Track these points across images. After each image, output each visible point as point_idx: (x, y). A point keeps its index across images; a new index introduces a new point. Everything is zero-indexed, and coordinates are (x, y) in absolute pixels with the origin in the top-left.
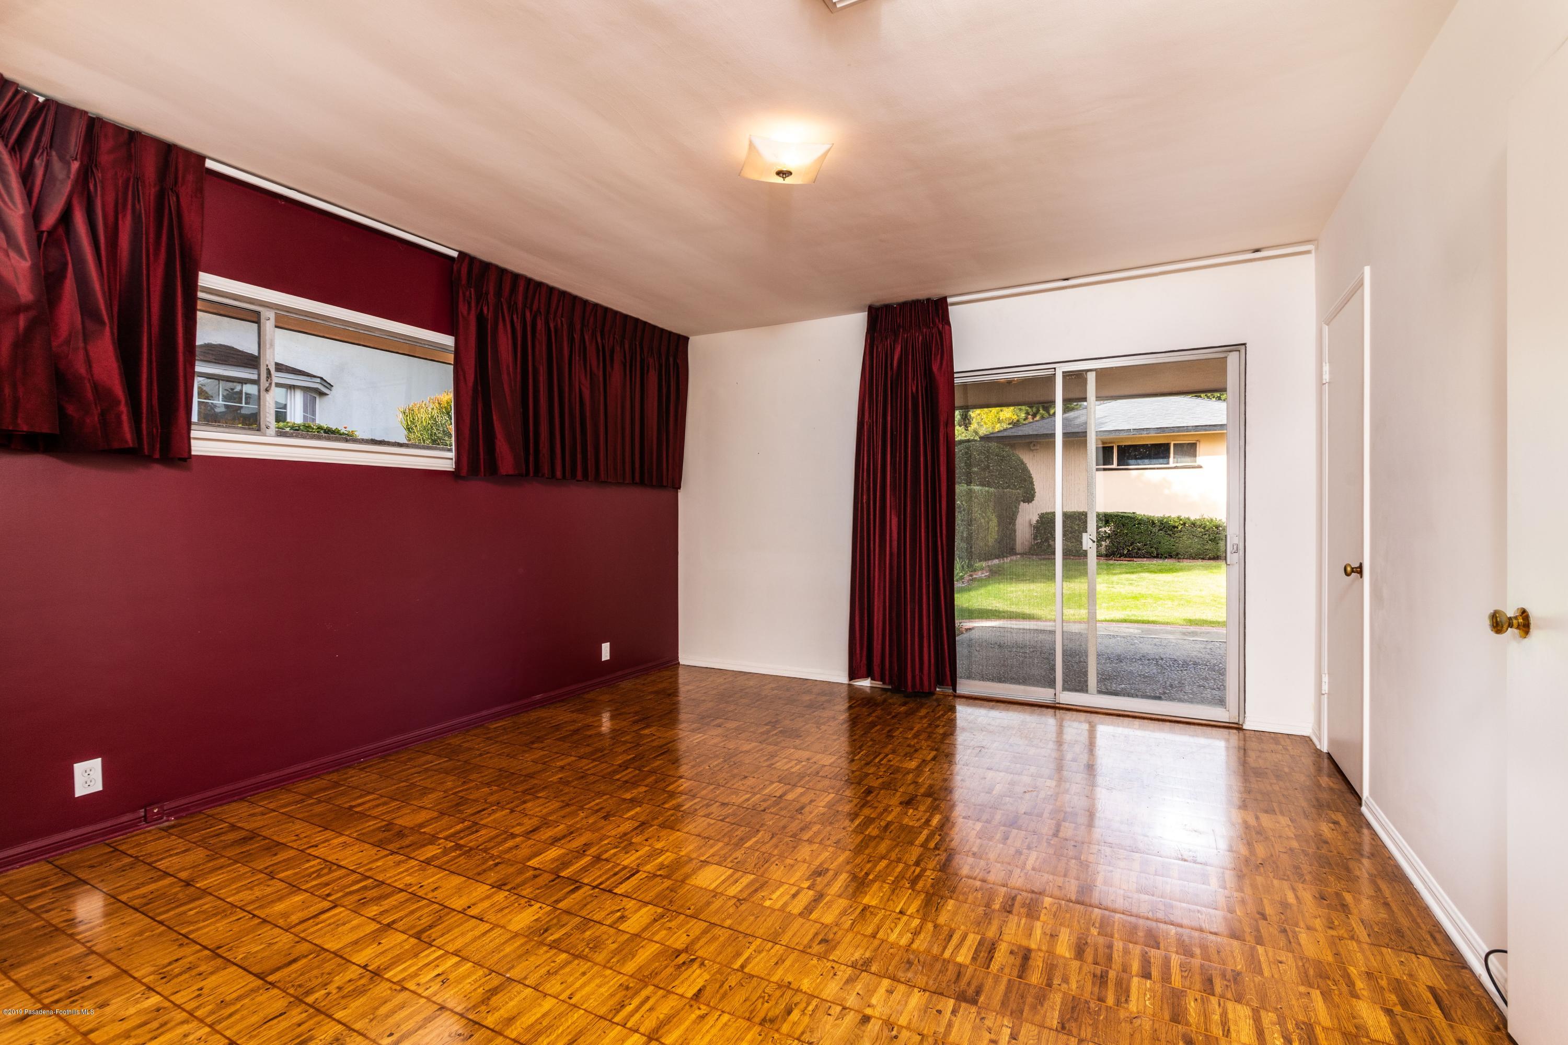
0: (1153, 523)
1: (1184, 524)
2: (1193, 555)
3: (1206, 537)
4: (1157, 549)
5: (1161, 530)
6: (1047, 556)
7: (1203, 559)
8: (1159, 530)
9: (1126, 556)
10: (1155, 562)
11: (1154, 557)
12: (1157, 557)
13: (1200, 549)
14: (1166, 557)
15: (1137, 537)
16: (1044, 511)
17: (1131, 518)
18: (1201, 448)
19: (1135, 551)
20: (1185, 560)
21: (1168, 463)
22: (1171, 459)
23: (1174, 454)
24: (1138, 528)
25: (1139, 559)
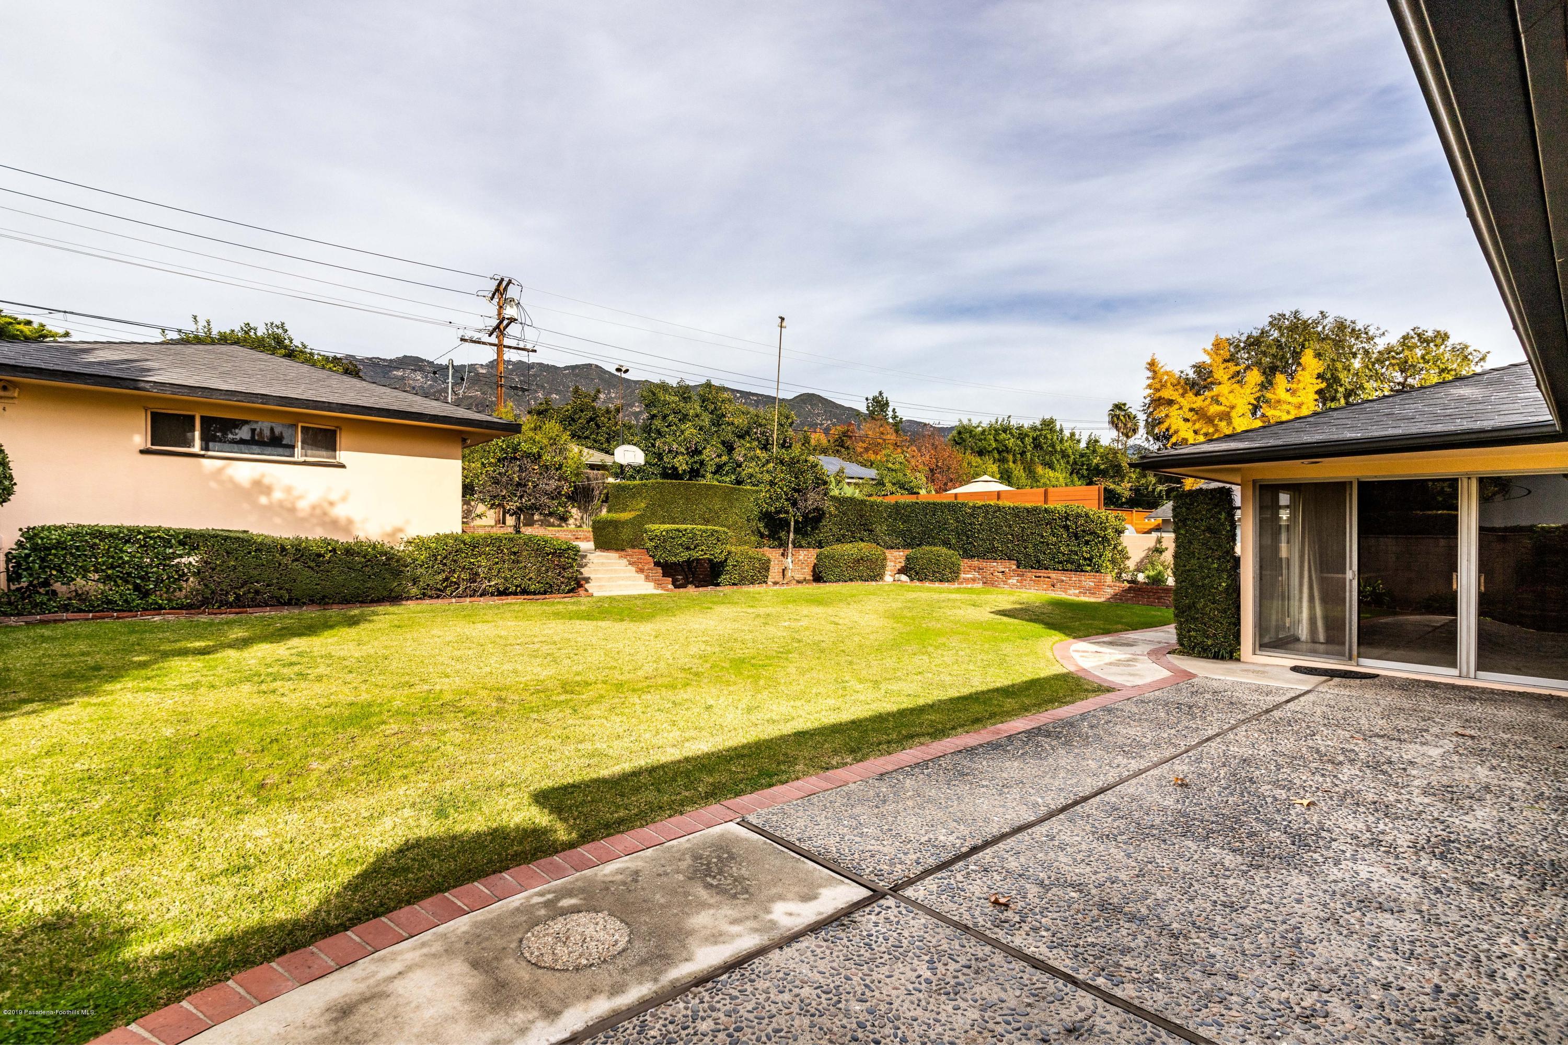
0: (283, 549)
1: (334, 550)
2: (348, 597)
3: (367, 569)
4: (289, 591)
5: (296, 560)
6: (51, 617)
7: (362, 602)
8: (293, 561)
9: (231, 605)
10: (286, 612)
11: (285, 604)
12: (289, 603)
13: (358, 588)
14: (304, 604)
15: (256, 572)
16: (37, 523)
17: (243, 540)
18: (343, 439)
19: (251, 595)
20: (334, 606)
21: (292, 455)
22: (298, 450)
23: (303, 442)
24: (256, 557)
25: (256, 609)
